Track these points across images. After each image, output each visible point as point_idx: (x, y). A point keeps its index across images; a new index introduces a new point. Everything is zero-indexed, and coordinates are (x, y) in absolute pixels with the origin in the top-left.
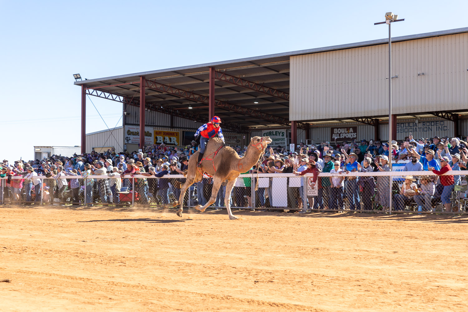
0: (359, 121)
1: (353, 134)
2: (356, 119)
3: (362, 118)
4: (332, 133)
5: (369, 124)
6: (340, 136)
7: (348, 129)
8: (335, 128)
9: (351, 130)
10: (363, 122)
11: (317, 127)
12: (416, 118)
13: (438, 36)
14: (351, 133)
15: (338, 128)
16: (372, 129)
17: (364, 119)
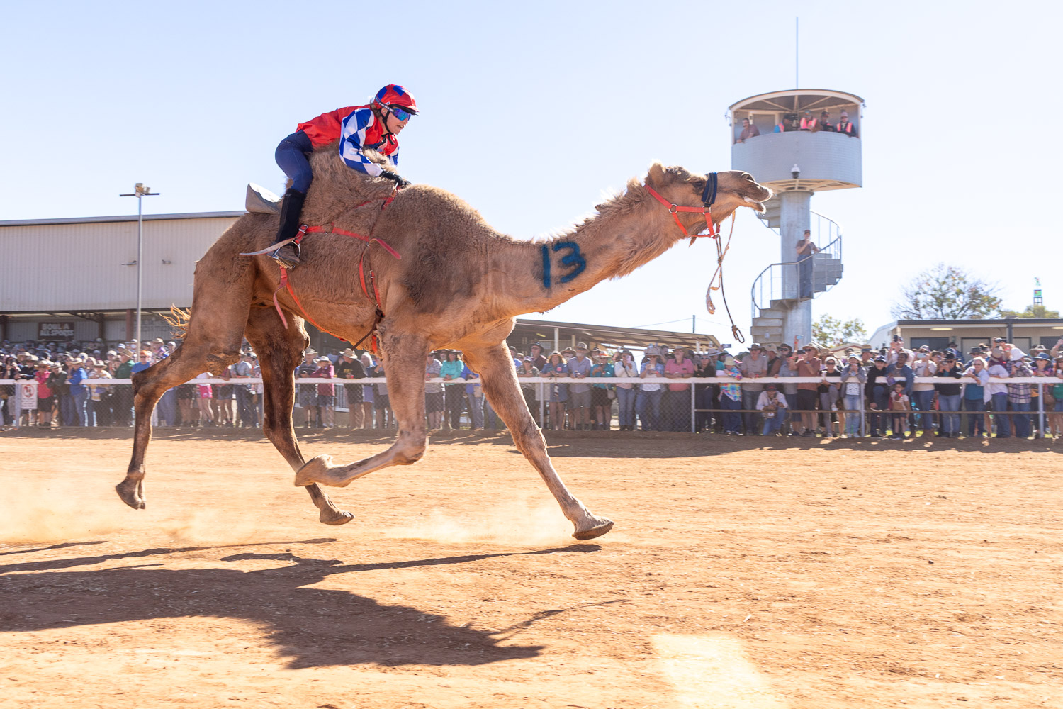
0: (78, 316)
1: (68, 331)
2: (75, 312)
3: (82, 311)
4: (40, 328)
5: (91, 319)
6: (50, 333)
7: (62, 324)
8: (45, 323)
9: (66, 326)
10: (83, 316)
11: (18, 320)
12: (153, 315)
13: (189, 218)
14: (67, 330)
15: (48, 323)
16: (96, 325)
17: (84, 314)
